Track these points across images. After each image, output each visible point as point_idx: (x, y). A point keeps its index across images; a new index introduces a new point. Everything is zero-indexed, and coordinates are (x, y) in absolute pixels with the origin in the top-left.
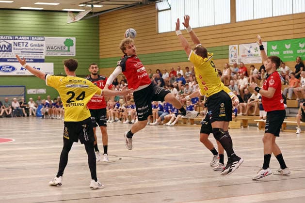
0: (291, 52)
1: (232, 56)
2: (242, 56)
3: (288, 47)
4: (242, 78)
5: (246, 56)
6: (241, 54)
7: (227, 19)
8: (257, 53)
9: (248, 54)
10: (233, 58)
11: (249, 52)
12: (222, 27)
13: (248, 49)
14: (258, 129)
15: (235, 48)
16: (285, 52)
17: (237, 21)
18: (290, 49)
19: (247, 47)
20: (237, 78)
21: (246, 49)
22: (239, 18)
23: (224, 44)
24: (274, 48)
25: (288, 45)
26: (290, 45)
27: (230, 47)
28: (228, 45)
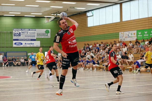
0: (147, 35)
1: (121, 37)
2: (125, 37)
3: (146, 33)
4: (124, 48)
5: (127, 37)
6: (125, 36)
7: (118, 20)
8: (132, 36)
9: (128, 36)
10: (121, 38)
11: (128, 35)
12: (116, 24)
13: (128, 34)
14: (129, 72)
15: (122, 33)
16: (144, 35)
17: (123, 21)
18: (147, 34)
19: (127, 33)
20: (122, 48)
21: (127, 34)
22: (124, 20)
23: (117, 32)
24: (140, 33)
25: (146, 32)
26: (147, 32)
27: (120, 33)
28: (119, 32)
